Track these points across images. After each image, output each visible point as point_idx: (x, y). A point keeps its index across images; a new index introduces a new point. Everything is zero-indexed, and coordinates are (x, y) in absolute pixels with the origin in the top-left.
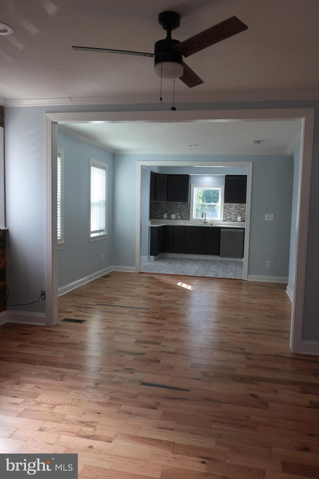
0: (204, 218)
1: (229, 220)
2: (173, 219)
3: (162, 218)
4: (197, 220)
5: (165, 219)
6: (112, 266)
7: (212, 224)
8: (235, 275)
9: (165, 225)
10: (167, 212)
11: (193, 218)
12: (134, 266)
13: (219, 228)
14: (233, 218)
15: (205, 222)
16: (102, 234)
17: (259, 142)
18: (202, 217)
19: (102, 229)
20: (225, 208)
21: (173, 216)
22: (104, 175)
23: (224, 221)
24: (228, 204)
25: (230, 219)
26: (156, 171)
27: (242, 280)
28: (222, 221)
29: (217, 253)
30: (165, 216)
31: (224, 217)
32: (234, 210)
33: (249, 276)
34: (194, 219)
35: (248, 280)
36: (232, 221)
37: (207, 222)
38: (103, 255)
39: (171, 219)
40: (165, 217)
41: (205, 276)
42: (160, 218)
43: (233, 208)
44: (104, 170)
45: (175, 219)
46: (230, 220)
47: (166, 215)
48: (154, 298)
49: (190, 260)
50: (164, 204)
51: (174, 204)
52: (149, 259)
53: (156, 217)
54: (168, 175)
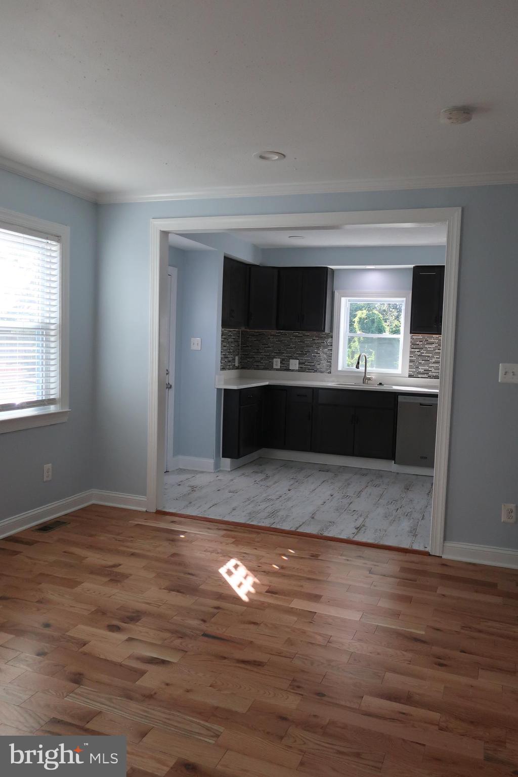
0: (362, 369)
1: (423, 373)
2: (293, 371)
3: (269, 367)
4: (346, 374)
5: (277, 370)
6: (95, 491)
7: (380, 384)
8: (414, 532)
9: (267, 383)
10: (279, 353)
11: (340, 368)
12: (145, 494)
13: (395, 395)
14: (433, 370)
15: (366, 379)
16: (52, 409)
18: (357, 367)
19: (52, 397)
20: (414, 345)
21: (294, 364)
22: (57, 254)
23: (410, 376)
24: (420, 336)
25: (426, 372)
26: (245, 255)
27: (427, 554)
28: (408, 376)
29: (390, 455)
30: (277, 363)
31: (410, 367)
32: (430, 355)
33: (448, 544)
34: (340, 371)
35: (444, 557)
36: (430, 377)
37: (369, 379)
38: (48, 466)
39: (288, 370)
40: (276, 365)
42: (266, 369)
43: (434, 346)
44: (54, 243)
45: (299, 371)
46: (427, 374)
47: (279, 360)
50: (274, 335)
51: (296, 336)
52: (217, 466)
53: (255, 364)
54: (280, 269)
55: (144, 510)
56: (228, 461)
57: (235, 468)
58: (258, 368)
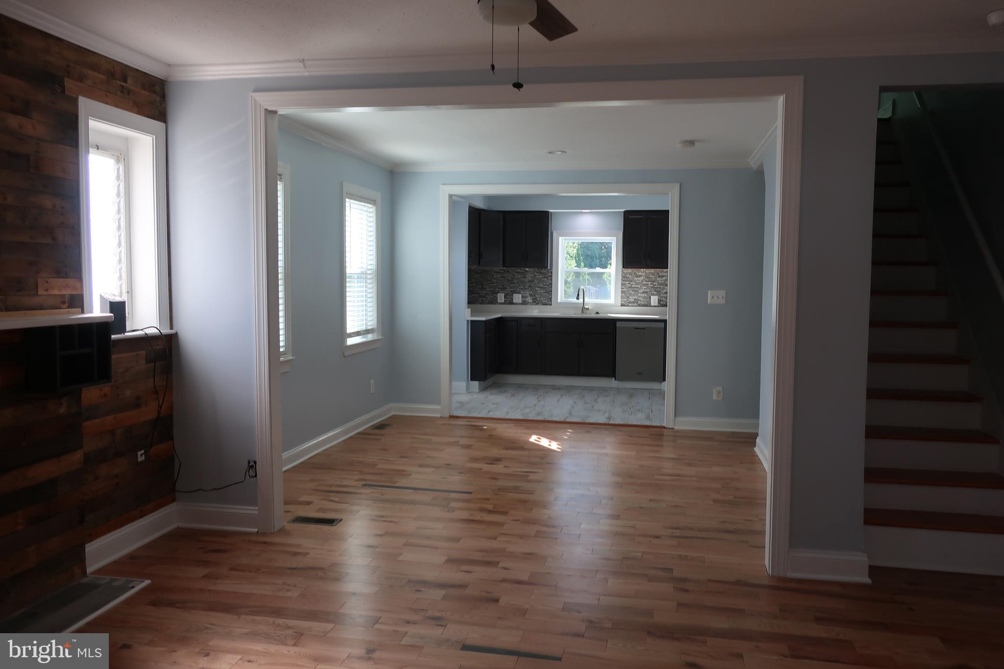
0: (581, 300)
1: (633, 302)
2: (516, 304)
3: (494, 301)
4: (566, 305)
5: (501, 304)
6: (393, 405)
7: (597, 313)
8: (648, 418)
9: (499, 315)
10: (503, 289)
11: (559, 301)
12: (439, 403)
13: (614, 321)
14: (642, 299)
15: (584, 309)
16: (370, 337)
17: (692, 143)
18: (578, 298)
19: (369, 328)
20: (624, 278)
21: (517, 298)
22: (373, 215)
23: (622, 305)
24: (630, 270)
25: (636, 301)
26: (480, 204)
27: (664, 427)
28: (620, 305)
29: (610, 372)
30: (501, 297)
31: (622, 297)
32: (644, 282)
33: (679, 419)
34: (560, 303)
35: (675, 428)
36: (639, 305)
37: (588, 309)
38: (372, 381)
39: (511, 303)
40: (501, 299)
41: (587, 421)
42: (490, 303)
43: (641, 278)
44: (371, 206)
45: (522, 304)
46: (636, 303)
47: (503, 295)
48: (481, 469)
49: (555, 388)
50: (497, 272)
51: (519, 273)
52: (468, 388)
53: (480, 299)
54: (505, 213)
55: (440, 416)
56: (476, 384)
57: (483, 389)
58: (483, 303)
